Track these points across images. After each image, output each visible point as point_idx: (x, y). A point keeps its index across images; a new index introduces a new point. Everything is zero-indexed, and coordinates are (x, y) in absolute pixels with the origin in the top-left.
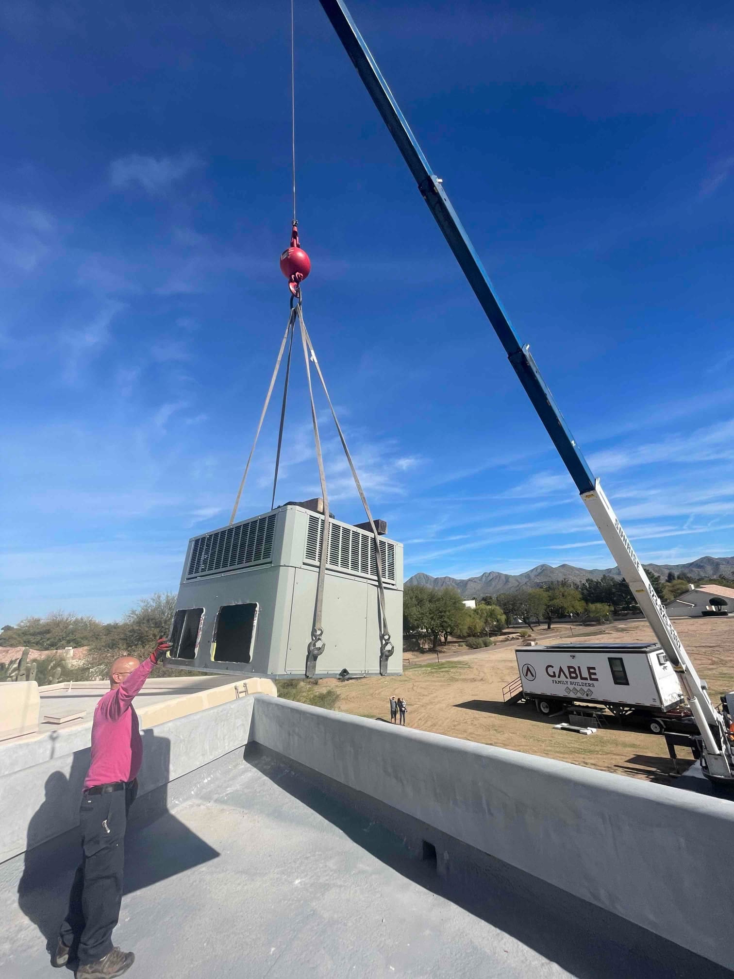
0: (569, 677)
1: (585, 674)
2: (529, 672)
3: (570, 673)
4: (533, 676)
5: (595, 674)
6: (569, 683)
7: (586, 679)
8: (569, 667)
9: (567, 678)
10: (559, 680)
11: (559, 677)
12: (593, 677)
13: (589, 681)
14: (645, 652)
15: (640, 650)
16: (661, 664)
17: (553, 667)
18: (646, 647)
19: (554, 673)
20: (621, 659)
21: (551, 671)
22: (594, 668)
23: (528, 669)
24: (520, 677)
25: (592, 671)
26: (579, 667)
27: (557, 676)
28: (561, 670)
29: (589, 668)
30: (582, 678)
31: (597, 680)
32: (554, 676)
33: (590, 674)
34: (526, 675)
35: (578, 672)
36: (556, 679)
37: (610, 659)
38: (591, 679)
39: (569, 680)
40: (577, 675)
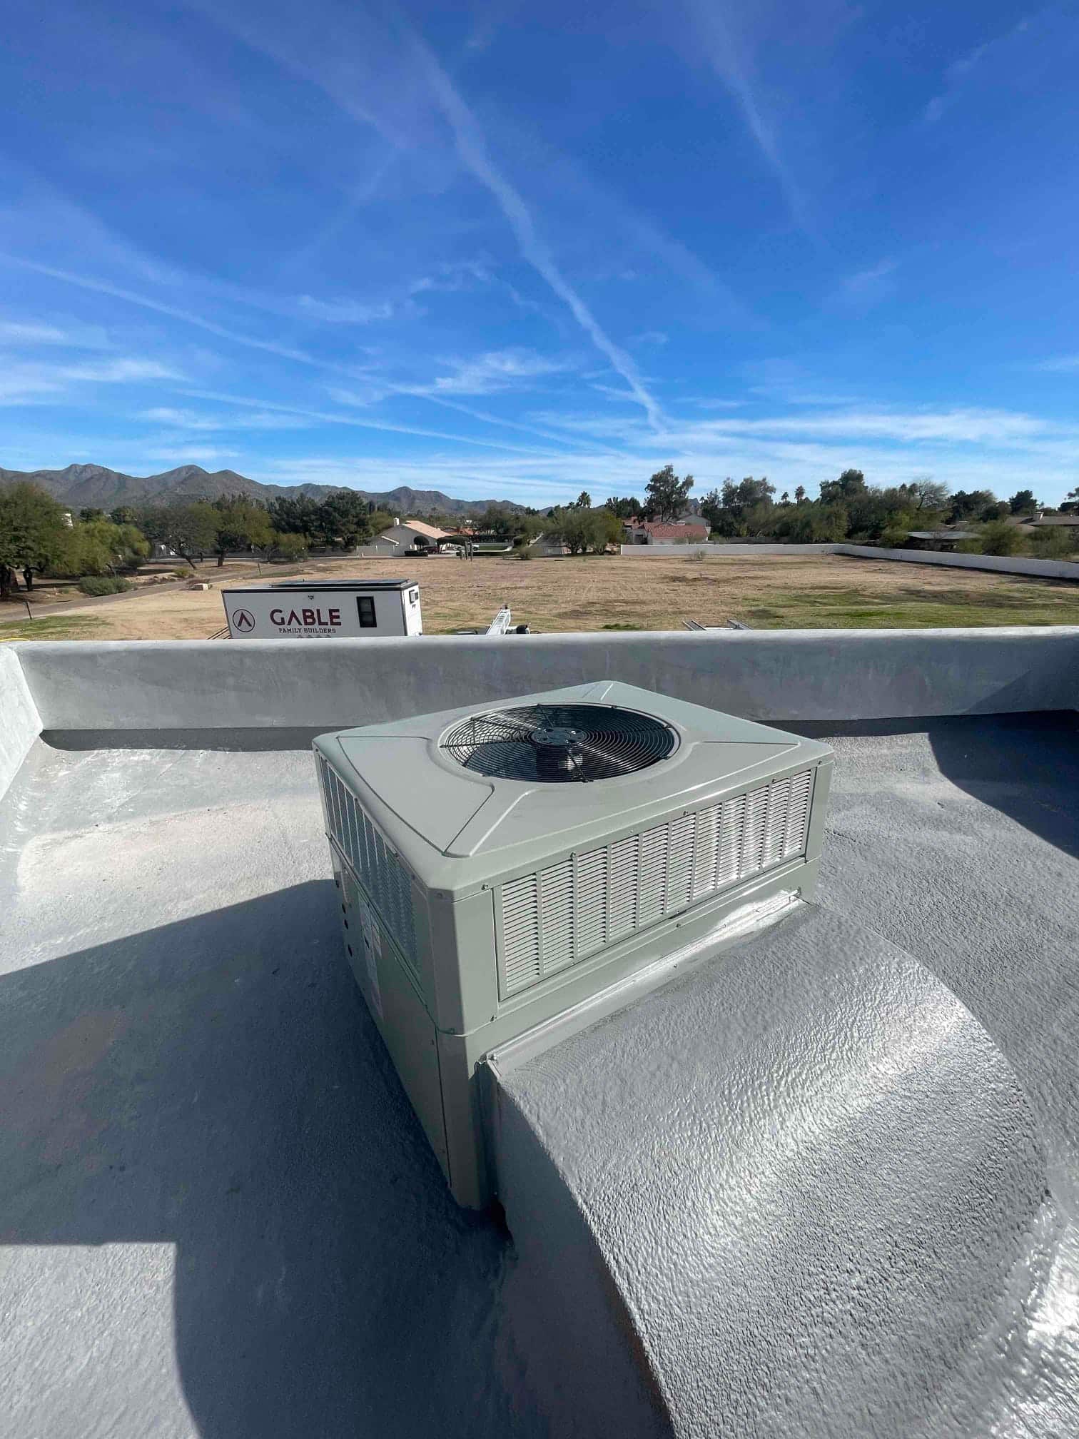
0: (302, 622)
1: (325, 617)
2: (244, 620)
3: (305, 617)
4: (250, 625)
5: (338, 617)
6: (302, 630)
7: (326, 624)
8: (304, 611)
9: (300, 624)
10: (289, 627)
11: (289, 623)
12: (335, 620)
13: (330, 626)
14: (400, 589)
15: (394, 587)
16: (411, 602)
17: (281, 612)
18: (400, 584)
19: (283, 619)
20: (371, 599)
21: (277, 617)
22: (338, 611)
23: (243, 617)
24: (229, 627)
25: (334, 614)
26: (318, 611)
27: (286, 622)
28: (293, 614)
29: (331, 611)
30: (320, 623)
31: (339, 624)
32: (283, 623)
33: (332, 617)
34: (240, 624)
35: (316, 616)
36: (285, 626)
37: (359, 599)
38: (332, 623)
39: (304, 626)
40: (314, 620)
